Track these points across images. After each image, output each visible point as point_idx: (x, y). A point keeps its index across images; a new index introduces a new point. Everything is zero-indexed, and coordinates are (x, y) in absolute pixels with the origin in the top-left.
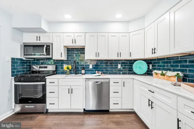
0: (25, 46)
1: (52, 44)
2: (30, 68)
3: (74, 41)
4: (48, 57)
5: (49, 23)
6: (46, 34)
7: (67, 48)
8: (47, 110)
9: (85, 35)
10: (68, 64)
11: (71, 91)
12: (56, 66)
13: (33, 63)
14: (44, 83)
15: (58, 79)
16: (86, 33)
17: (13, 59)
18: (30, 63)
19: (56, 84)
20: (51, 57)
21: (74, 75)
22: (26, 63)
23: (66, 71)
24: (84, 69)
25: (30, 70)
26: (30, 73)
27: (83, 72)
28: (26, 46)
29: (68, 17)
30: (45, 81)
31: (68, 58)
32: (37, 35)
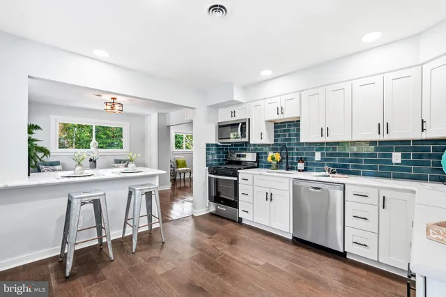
0: (220, 127)
1: (249, 119)
2: (226, 157)
3: (281, 110)
4: (244, 140)
5: (246, 88)
6: (243, 106)
7: (275, 124)
8: (240, 219)
9: (300, 95)
10: (275, 150)
11: (270, 197)
12: (258, 154)
13: (230, 149)
14: (236, 179)
15: (253, 175)
16: (302, 91)
17: (208, 145)
18: (227, 149)
19: (250, 182)
20: (247, 140)
21: (284, 171)
22: (223, 149)
23: (271, 163)
24: (303, 162)
25: (226, 160)
26: (227, 164)
27: (301, 166)
28: (222, 127)
29: (266, 73)
30: (238, 177)
31: (275, 141)
32: (232, 109)
